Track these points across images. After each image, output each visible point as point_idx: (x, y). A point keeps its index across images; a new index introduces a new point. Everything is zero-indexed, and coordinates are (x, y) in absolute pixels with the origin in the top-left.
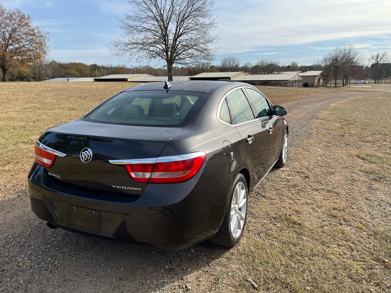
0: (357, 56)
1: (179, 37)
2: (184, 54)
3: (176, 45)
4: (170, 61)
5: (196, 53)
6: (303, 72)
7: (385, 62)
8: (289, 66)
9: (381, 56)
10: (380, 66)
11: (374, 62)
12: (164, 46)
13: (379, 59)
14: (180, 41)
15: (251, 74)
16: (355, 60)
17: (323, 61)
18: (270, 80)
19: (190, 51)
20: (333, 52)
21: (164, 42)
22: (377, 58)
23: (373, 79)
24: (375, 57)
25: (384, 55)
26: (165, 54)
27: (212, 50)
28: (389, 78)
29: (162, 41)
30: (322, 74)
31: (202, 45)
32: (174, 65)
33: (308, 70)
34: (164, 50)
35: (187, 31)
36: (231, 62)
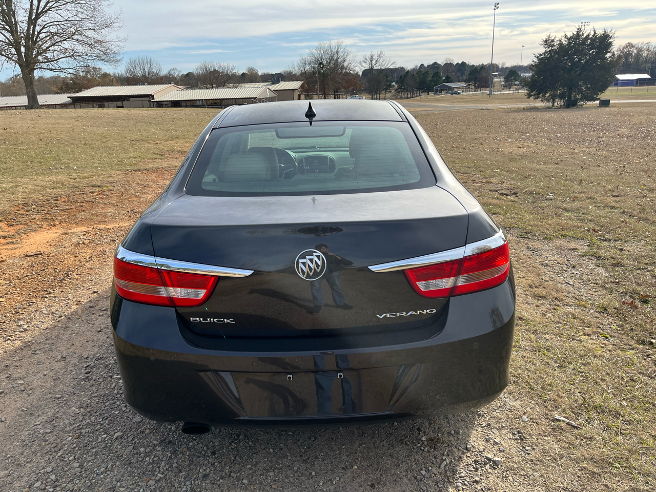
0: (349, 57)
1: (38, 16)
2: (54, 51)
3: (36, 33)
4: (27, 65)
5: (80, 48)
6: (273, 83)
7: (383, 66)
8: (243, 74)
9: (375, 57)
10: (376, 73)
11: (366, 66)
12: (8, 35)
13: (374, 62)
14: (45, 25)
15: (187, 88)
16: (346, 64)
17: (301, 65)
18: (224, 99)
19: (66, 45)
20: (315, 52)
21: (7, 27)
22: (372, 61)
23: (369, 93)
24: (368, 59)
25: (379, 56)
26: (13, 51)
27: (113, 43)
28: (389, 90)
29: (3, 25)
30: (302, 86)
31: (90, 33)
32: (37, 74)
33: (280, 80)
34: (11, 42)
35: (56, 5)
36: (145, 67)
